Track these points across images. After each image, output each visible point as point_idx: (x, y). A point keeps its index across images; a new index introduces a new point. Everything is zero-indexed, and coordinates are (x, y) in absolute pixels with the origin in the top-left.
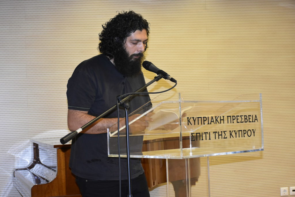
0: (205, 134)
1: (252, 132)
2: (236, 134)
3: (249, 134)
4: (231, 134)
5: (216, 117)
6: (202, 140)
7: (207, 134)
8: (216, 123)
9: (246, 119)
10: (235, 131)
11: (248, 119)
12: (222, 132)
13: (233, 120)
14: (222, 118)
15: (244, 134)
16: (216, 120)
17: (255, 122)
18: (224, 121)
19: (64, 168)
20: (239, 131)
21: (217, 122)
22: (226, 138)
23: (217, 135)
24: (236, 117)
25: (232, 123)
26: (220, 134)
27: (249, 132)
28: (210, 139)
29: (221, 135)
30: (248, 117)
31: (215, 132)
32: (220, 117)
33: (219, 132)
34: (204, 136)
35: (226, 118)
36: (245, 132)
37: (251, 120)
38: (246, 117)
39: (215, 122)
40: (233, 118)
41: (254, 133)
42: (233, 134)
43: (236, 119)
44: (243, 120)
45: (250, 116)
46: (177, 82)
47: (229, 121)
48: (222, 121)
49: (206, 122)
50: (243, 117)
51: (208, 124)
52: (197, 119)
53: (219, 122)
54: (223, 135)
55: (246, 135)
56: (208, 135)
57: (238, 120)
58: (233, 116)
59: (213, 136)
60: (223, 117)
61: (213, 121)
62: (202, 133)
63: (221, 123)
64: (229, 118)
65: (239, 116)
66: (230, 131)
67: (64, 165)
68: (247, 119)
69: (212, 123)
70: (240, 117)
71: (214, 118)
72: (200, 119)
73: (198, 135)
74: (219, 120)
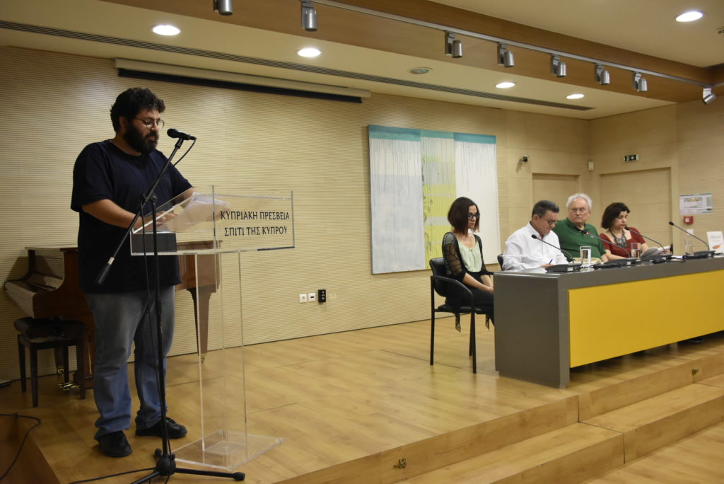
0: (238, 229)
1: (284, 228)
2: (269, 231)
3: (281, 231)
4: (264, 231)
5: (249, 212)
6: (236, 235)
7: (240, 229)
8: (249, 219)
10: (267, 228)
12: (255, 228)
14: (255, 214)
16: (250, 215)
17: (286, 219)
18: (257, 217)
20: (272, 227)
21: (250, 217)
22: (259, 235)
23: (250, 230)
25: (265, 219)
26: (253, 230)
27: (281, 229)
28: (243, 235)
30: (280, 214)
31: (248, 228)
32: (253, 212)
33: (252, 228)
34: (238, 231)
35: (259, 215)
36: (277, 229)
37: (283, 217)
38: (278, 214)
39: (248, 217)
40: (266, 215)
41: (286, 230)
42: (266, 230)
43: (269, 215)
44: (276, 217)
45: (282, 213)
47: (262, 217)
48: (255, 217)
49: (240, 217)
50: (275, 214)
51: (242, 219)
52: (230, 213)
53: (253, 217)
54: (256, 230)
55: (278, 232)
56: (241, 231)
57: (270, 217)
58: (265, 212)
59: (246, 231)
60: (256, 212)
62: (236, 228)
63: (254, 219)
64: (262, 214)
66: (263, 228)
68: (279, 216)
69: (246, 218)
70: (272, 213)
71: (248, 214)
72: (233, 214)
73: (232, 230)
74: (252, 215)
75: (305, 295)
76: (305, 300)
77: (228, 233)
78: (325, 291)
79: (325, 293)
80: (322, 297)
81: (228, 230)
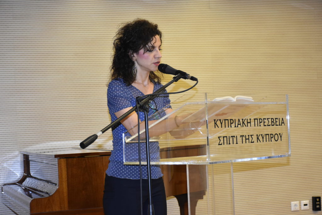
0: (232, 137)
1: (279, 135)
2: (263, 138)
3: (276, 139)
4: (258, 138)
5: (243, 119)
6: (229, 144)
7: (234, 137)
8: (243, 126)
9: (273, 122)
10: (262, 135)
11: (275, 121)
12: (249, 136)
13: (260, 123)
14: (249, 121)
15: (271, 138)
16: (243, 123)
17: (281, 125)
18: (251, 124)
19: (66, 179)
20: (266, 135)
21: (244, 124)
22: (253, 142)
23: (244, 138)
24: (263, 120)
25: (259, 125)
26: (247, 138)
27: (276, 136)
28: (237, 143)
29: (249, 139)
30: (275, 120)
31: (242, 136)
32: (247, 119)
33: (246, 136)
34: (231, 139)
36: (272, 136)
37: (278, 123)
38: (273, 120)
39: (242, 124)
40: (260, 121)
41: (281, 137)
42: (260, 138)
43: (263, 122)
44: (270, 123)
45: (277, 119)
46: (198, 80)
47: (256, 124)
48: (249, 124)
49: (233, 125)
50: (270, 120)
51: (235, 127)
52: (224, 121)
53: (246, 124)
54: (250, 138)
55: (273, 139)
56: (235, 139)
57: (265, 123)
58: (260, 119)
59: (239, 139)
60: (250, 119)
61: (240, 124)
62: (229, 137)
63: (248, 126)
64: (256, 120)
65: (265, 119)
66: (257, 135)
67: (66, 176)
69: (239, 126)
70: (267, 120)
71: (241, 121)
72: (227, 121)
73: (225, 138)
74: (246, 122)
75: (297, 202)
76: (298, 208)
77: (222, 142)
78: (319, 198)
79: (320, 201)
80: (317, 205)
81: (222, 139)
